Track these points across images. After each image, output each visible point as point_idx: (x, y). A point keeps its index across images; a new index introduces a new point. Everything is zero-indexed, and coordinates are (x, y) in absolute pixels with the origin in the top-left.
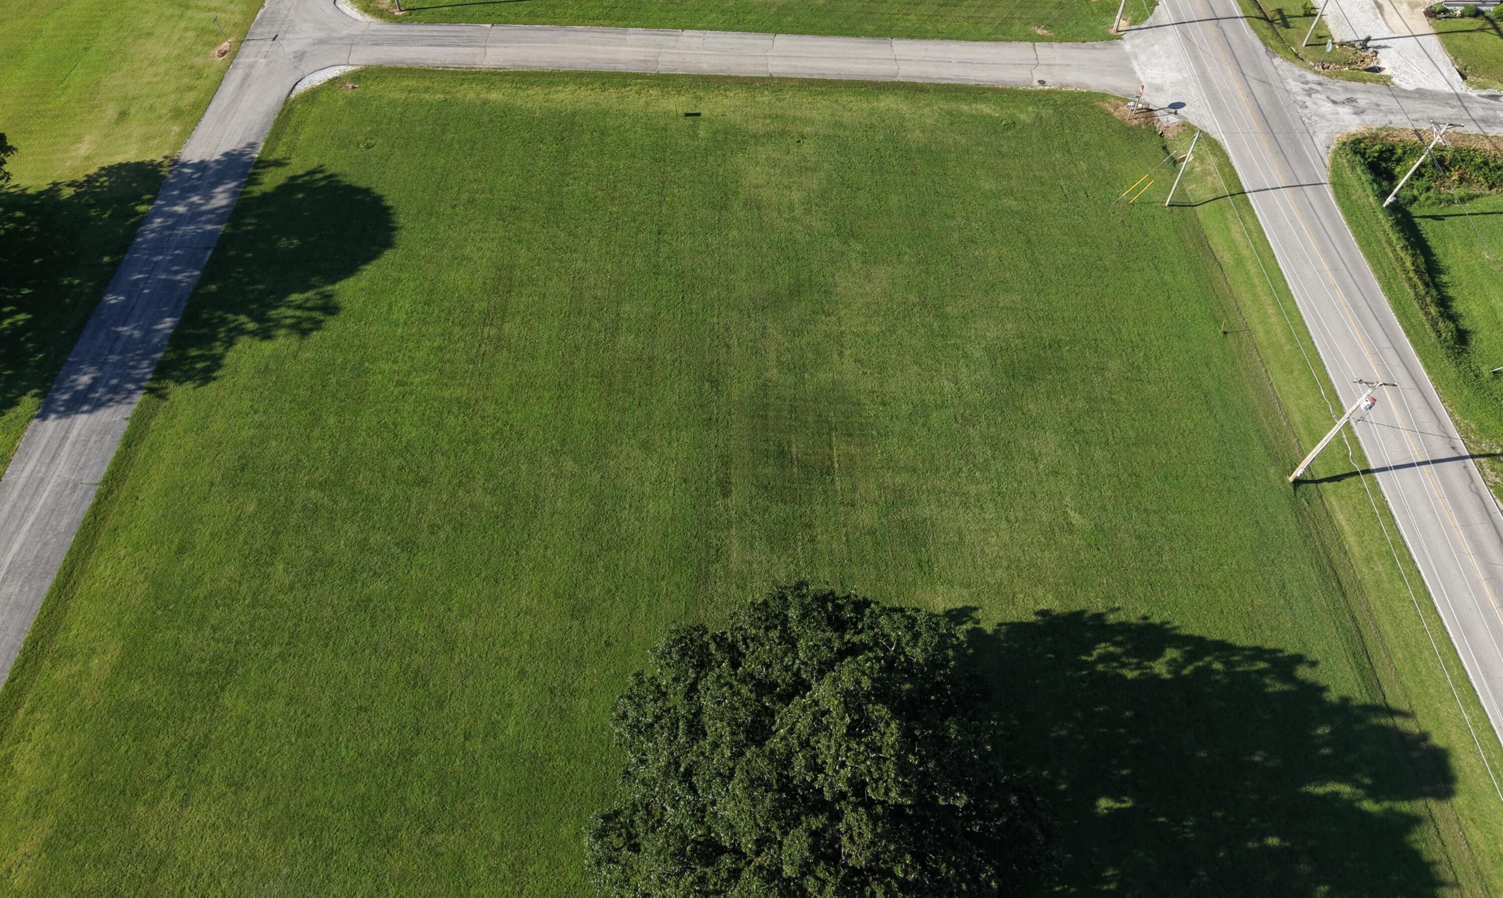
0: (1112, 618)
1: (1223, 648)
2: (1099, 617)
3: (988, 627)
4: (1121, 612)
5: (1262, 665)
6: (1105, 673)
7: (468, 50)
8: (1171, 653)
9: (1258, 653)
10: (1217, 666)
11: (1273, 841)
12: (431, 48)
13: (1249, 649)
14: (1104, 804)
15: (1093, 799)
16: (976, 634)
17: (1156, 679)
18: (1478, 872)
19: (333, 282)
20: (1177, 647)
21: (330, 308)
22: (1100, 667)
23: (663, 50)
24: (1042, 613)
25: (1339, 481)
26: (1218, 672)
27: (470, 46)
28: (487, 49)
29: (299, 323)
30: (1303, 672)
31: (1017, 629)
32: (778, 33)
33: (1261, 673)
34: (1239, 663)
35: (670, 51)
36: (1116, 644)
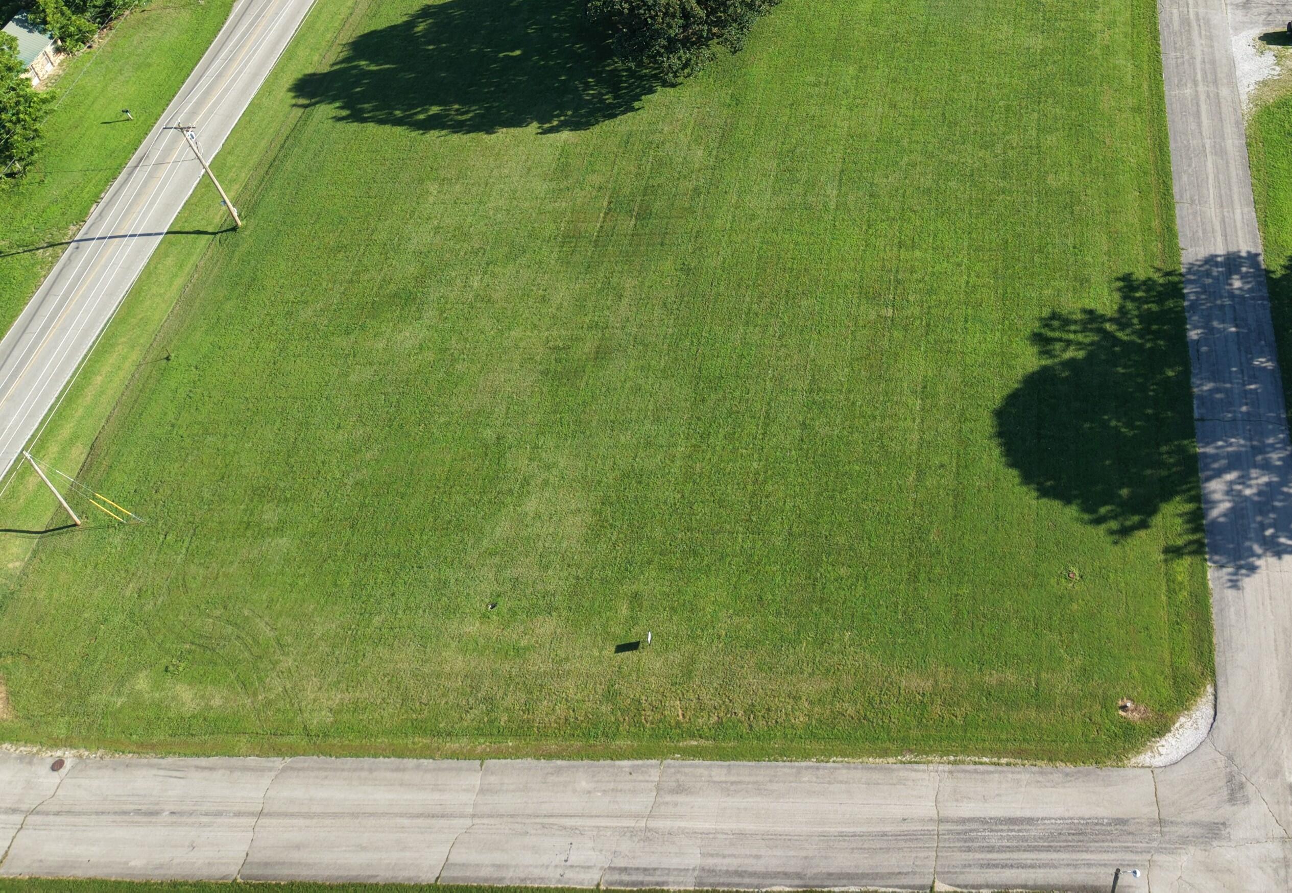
7: (968, 810)
12: (1028, 814)
19: (1044, 369)
21: (1040, 340)
23: (642, 824)
25: (200, 230)
27: (963, 821)
28: (933, 813)
29: (1064, 326)
35: (631, 823)
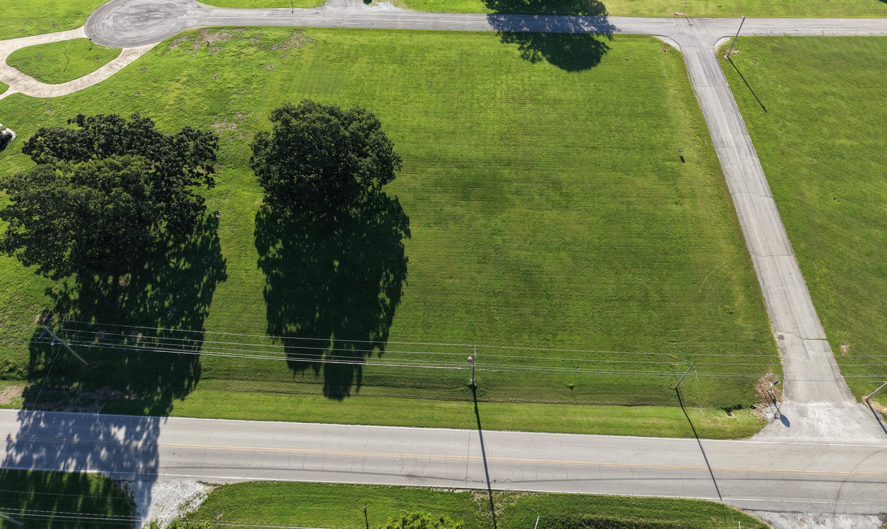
0: (403, 283)
1: (389, 323)
2: (405, 278)
3: (403, 241)
4: (406, 287)
5: (381, 334)
6: (382, 274)
7: (705, 80)
8: (388, 301)
9: (386, 336)
10: (382, 316)
11: (317, 315)
13: (388, 331)
14: (336, 263)
15: (339, 261)
16: (401, 237)
17: (378, 292)
18: (297, 393)
19: (548, 60)
20: (390, 304)
21: (534, 61)
22: (384, 273)
23: (735, 149)
24: (407, 259)
25: (475, 412)
26: (379, 315)
28: (709, 87)
29: (527, 55)
30: (376, 350)
31: (401, 250)
32: (774, 199)
33: (378, 333)
34: (382, 326)
35: (736, 152)
36: (393, 281)
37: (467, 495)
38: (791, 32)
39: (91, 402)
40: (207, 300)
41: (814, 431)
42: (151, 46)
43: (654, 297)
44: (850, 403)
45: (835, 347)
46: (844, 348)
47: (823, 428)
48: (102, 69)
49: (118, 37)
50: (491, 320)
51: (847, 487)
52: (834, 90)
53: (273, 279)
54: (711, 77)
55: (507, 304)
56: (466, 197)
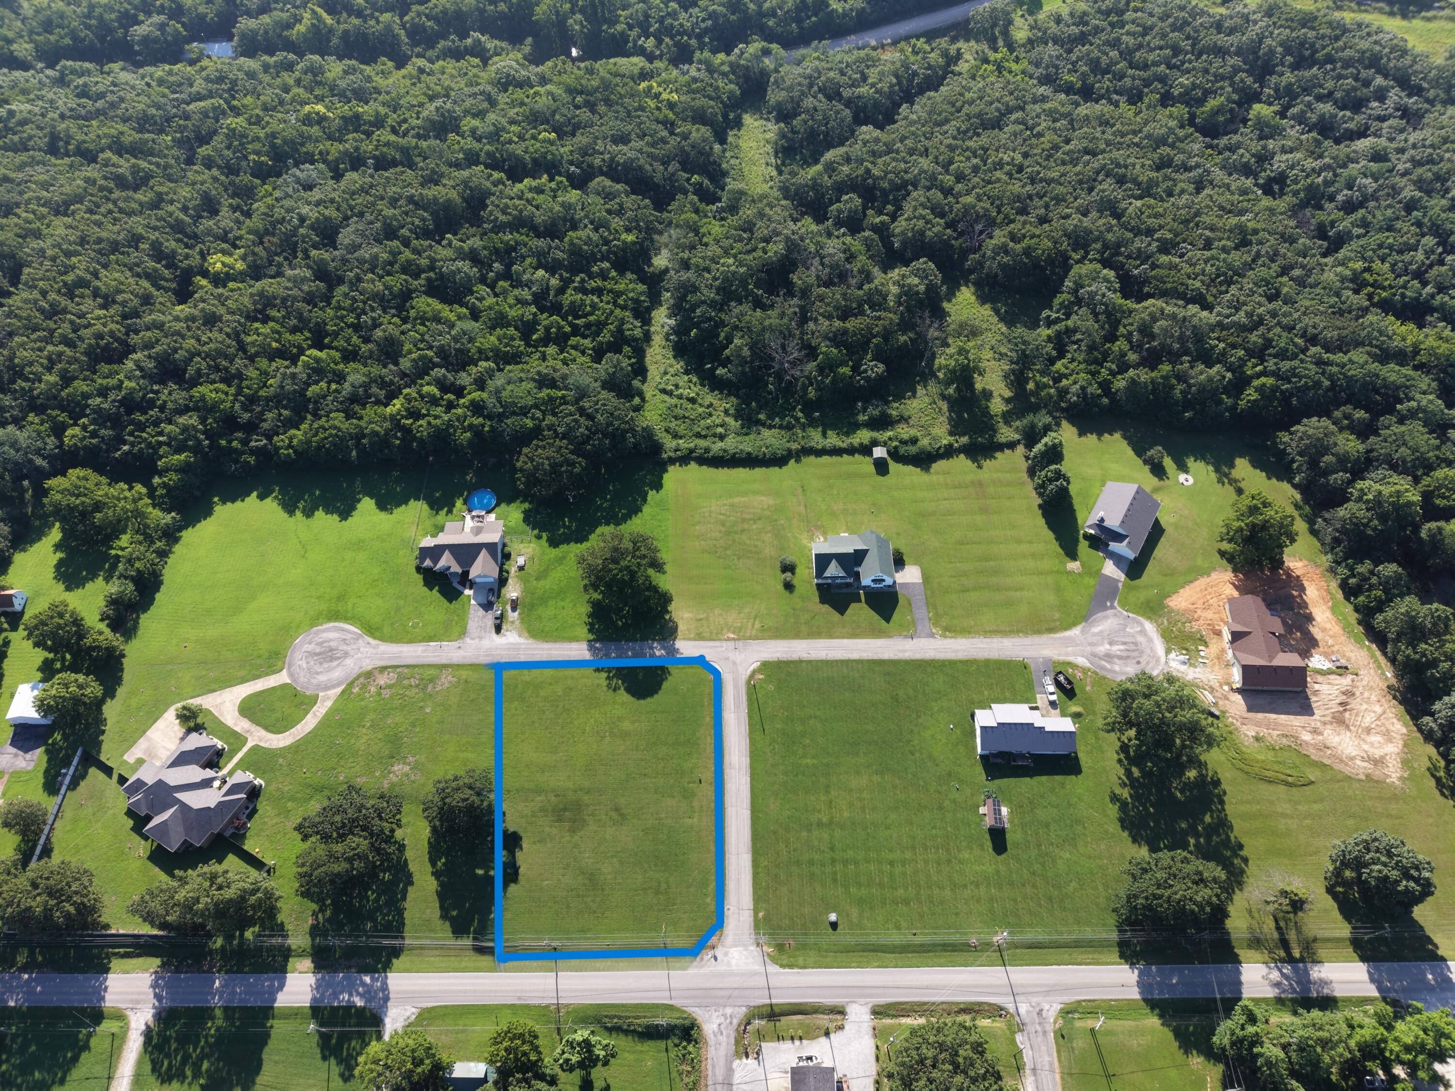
32: (751, 811)
37: (548, 1006)
38: (805, 656)
39: (351, 967)
40: (404, 898)
41: (729, 964)
42: (339, 690)
43: (664, 886)
44: (753, 948)
45: (756, 911)
46: (761, 915)
47: (734, 962)
48: (309, 716)
49: (314, 681)
50: (568, 907)
51: (736, 993)
52: (818, 713)
53: (441, 884)
54: (737, 706)
55: (578, 896)
56: (560, 820)
